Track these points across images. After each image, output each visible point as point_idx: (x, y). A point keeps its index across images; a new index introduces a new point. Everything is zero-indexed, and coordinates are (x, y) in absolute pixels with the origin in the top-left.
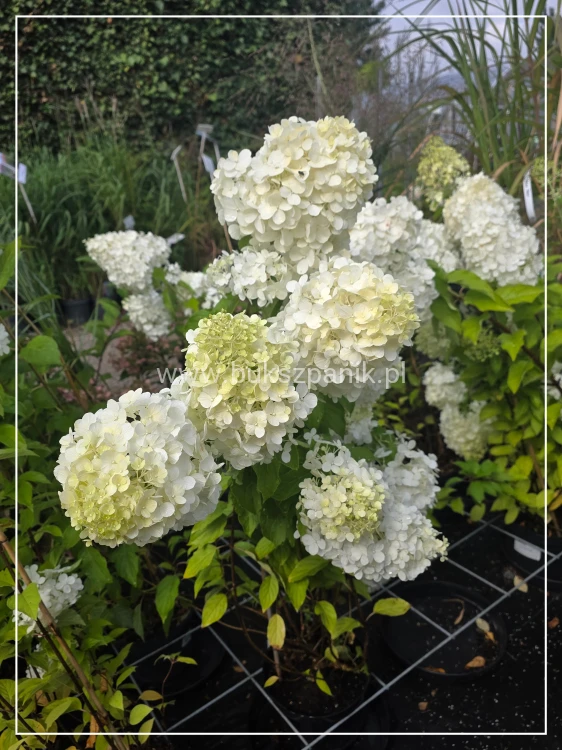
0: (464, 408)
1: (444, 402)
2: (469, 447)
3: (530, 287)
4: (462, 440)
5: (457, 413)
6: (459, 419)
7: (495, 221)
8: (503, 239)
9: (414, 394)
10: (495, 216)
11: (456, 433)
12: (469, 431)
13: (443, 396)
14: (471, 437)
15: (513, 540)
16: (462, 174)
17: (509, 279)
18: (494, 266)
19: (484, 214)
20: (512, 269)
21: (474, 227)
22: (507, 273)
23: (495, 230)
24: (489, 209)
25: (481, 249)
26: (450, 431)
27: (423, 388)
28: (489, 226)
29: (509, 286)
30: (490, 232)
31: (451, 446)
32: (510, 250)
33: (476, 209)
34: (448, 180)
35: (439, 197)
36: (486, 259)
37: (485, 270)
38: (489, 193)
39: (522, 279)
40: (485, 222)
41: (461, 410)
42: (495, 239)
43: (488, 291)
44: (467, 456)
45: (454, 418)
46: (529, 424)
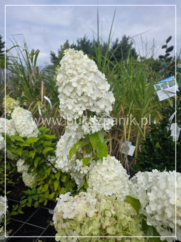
0: (29, 172)
1: (23, 171)
2: (32, 184)
3: (35, 138)
4: (29, 182)
5: (27, 174)
6: (28, 176)
7: (23, 120)
8: (26, 125)
9: (14, 169)
10: (24, 119)
11: (27, 180)
12: (31, 179)
13: (22, 169)
14: (32, 181)
15: (48, 210)
16: (16, 106)
17: (30, 136)
18: (25, 133)
19: (20, 119)
20: (30, 133)
21: (18, 122)
22: (29, 135)
23: (24, 123)
24: (22, 117)
25: (21, 128)
26: (25, 180)
27: (16, 167)
28: (22, 122)
29: (30, 138)
30: (22, 124)
31: (26, 185)
32: (29, 128)
33: (18, 117)
34: (12, 107)
35: (10, 112)
36: (22, 131)
37: (23, 134)
38: (22, 112)
39: (33, 136)
40: (20, 121)
41: (28, 173)
42: (24, 125)
43: (23, 140)
44: (31, 187)
45: (26, 176)
46: (44, 175)
